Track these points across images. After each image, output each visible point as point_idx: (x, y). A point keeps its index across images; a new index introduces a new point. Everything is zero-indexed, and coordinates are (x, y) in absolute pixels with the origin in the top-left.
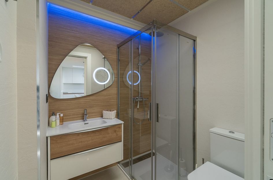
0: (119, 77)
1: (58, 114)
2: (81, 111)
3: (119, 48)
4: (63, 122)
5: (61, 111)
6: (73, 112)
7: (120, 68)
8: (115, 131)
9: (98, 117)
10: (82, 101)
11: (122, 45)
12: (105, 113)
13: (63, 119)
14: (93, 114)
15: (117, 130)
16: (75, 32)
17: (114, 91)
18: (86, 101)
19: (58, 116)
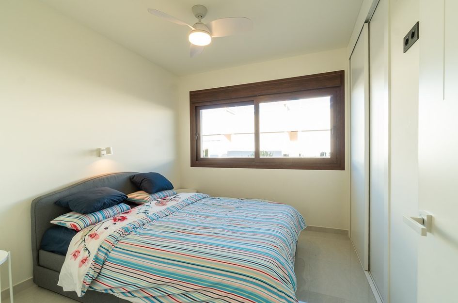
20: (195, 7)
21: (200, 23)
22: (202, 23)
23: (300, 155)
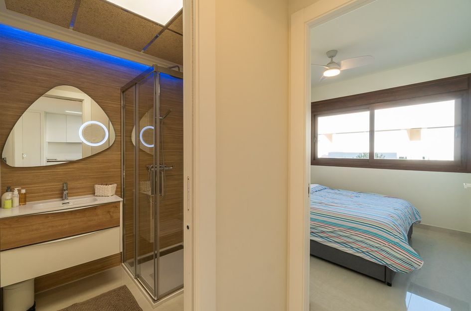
0: (124, 135)
1: (16, 189)
2: (59, 185)
3: (123, 92)
4: (25, 201)
5: (22, 185)
6: (44, 187)
7: (126, 123)
8: (109, 212)
9: (88, 194)
10: (59, 170)
11: (129, 88)
12: (97, 187)
13: (25, 198)
14: (79, 190)
15: (112, 210)
16: (48, 68)
17: (116, 156)
18: (68, 170)
19: (16, 192)
20: (328, 53)
21: (332, 62)
22: (334, 63)
23: (424, 158)
